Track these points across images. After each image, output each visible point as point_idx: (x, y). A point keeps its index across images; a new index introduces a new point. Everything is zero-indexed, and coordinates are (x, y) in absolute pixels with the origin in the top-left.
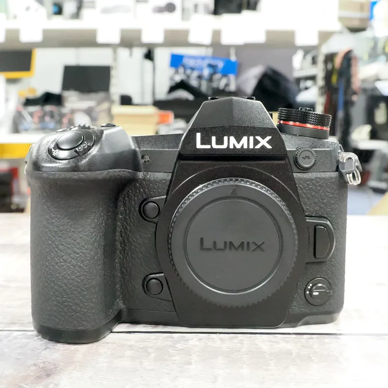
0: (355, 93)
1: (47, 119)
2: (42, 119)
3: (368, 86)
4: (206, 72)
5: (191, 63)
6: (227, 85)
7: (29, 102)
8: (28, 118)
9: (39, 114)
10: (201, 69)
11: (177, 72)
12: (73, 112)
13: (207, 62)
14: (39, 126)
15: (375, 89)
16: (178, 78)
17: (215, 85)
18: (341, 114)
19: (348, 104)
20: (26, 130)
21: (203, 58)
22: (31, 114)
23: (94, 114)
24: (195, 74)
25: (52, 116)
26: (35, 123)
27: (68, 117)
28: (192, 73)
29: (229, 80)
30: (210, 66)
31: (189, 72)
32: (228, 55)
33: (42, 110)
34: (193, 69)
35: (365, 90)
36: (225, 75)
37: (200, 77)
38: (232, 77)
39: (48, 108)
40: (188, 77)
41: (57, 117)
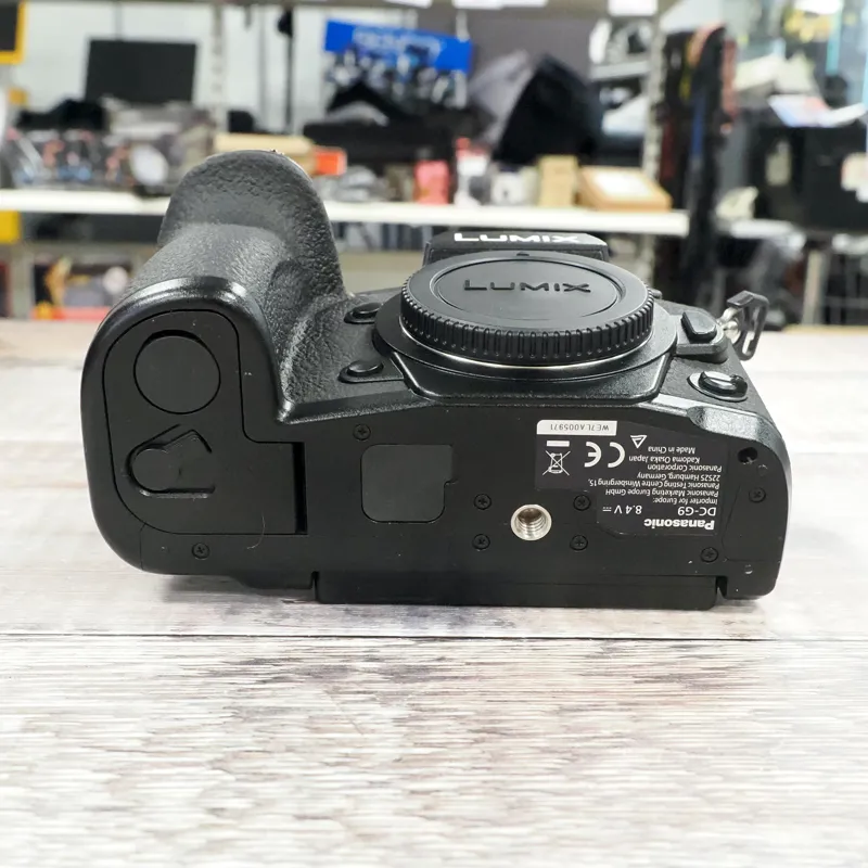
0: (727, 119)
1: (73, 159)
2: (61, 159)
3: (754, 105)
4: (404, 64)
5: (370, 42)
6: (449, 94)
7: (28, 120)
8: (33, 156)
9: (55, 148)
10: (394, 57)
11: (340, 62)
12: (130, 144)
13: (405, 41)
14: (57, 174)
15: (769, 113)
16: (344, 76)
17: (422, 92)
18: (696, 163)
19: (713, 142)
20: (29, 182)
21: (398, 33)
22: (39, 148)
23: (175, 151)
24: (379, 68)
25: (84, 152)
26: (46, 166)
27: (119, 155)
28: (372, 65)
29: (452, 83)
30: (413, 50)
31: (365, 62)
32: (452, 28)
33: (61, 138)
34: (374, 56)
35: (747, 114)
36: (444, 71)
37: (390, 75)
38: (459, 76)
39: (74, 135)
40: (365, 73)
41: (95, 156)
